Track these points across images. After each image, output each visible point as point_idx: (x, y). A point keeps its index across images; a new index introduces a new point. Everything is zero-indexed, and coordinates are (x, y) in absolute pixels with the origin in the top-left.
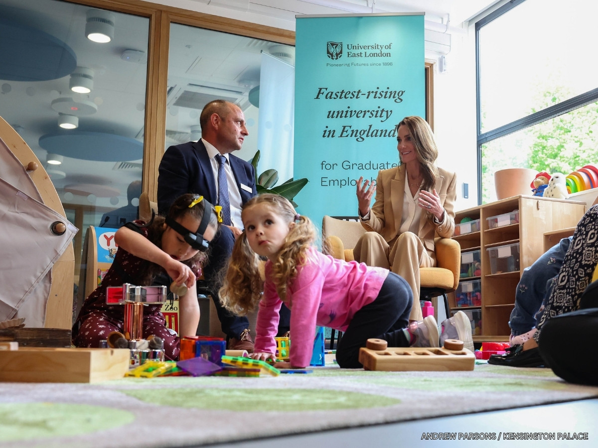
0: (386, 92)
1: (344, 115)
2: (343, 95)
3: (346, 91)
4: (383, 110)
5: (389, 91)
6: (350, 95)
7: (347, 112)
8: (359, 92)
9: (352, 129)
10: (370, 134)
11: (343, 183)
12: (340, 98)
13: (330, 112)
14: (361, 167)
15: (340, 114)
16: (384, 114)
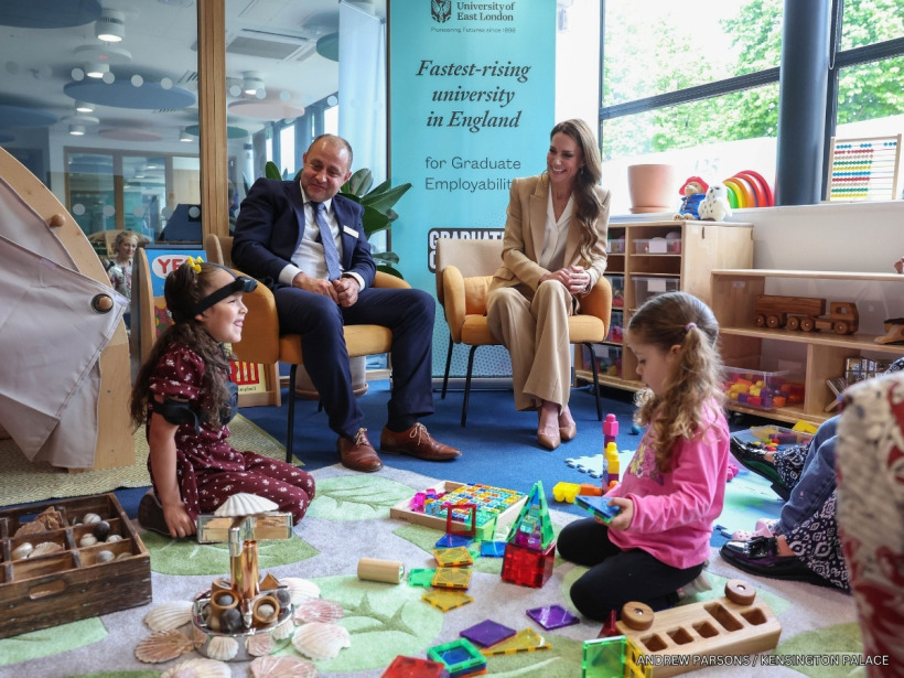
0: (507, 68)
1: (454, 96)
2: (452, 70)
3: (456, 65)
4: (503, 92)
5: (511, 66)
6: (462, 71)
7: (458, 93)
8: (473, 66)
9: (465, 115)
10: (486, 123)
11: (454, 185)
12: (449, 74)
13: (436, 93)
14: (475, 165)
15: (449, 96)
16: (505, 96)
